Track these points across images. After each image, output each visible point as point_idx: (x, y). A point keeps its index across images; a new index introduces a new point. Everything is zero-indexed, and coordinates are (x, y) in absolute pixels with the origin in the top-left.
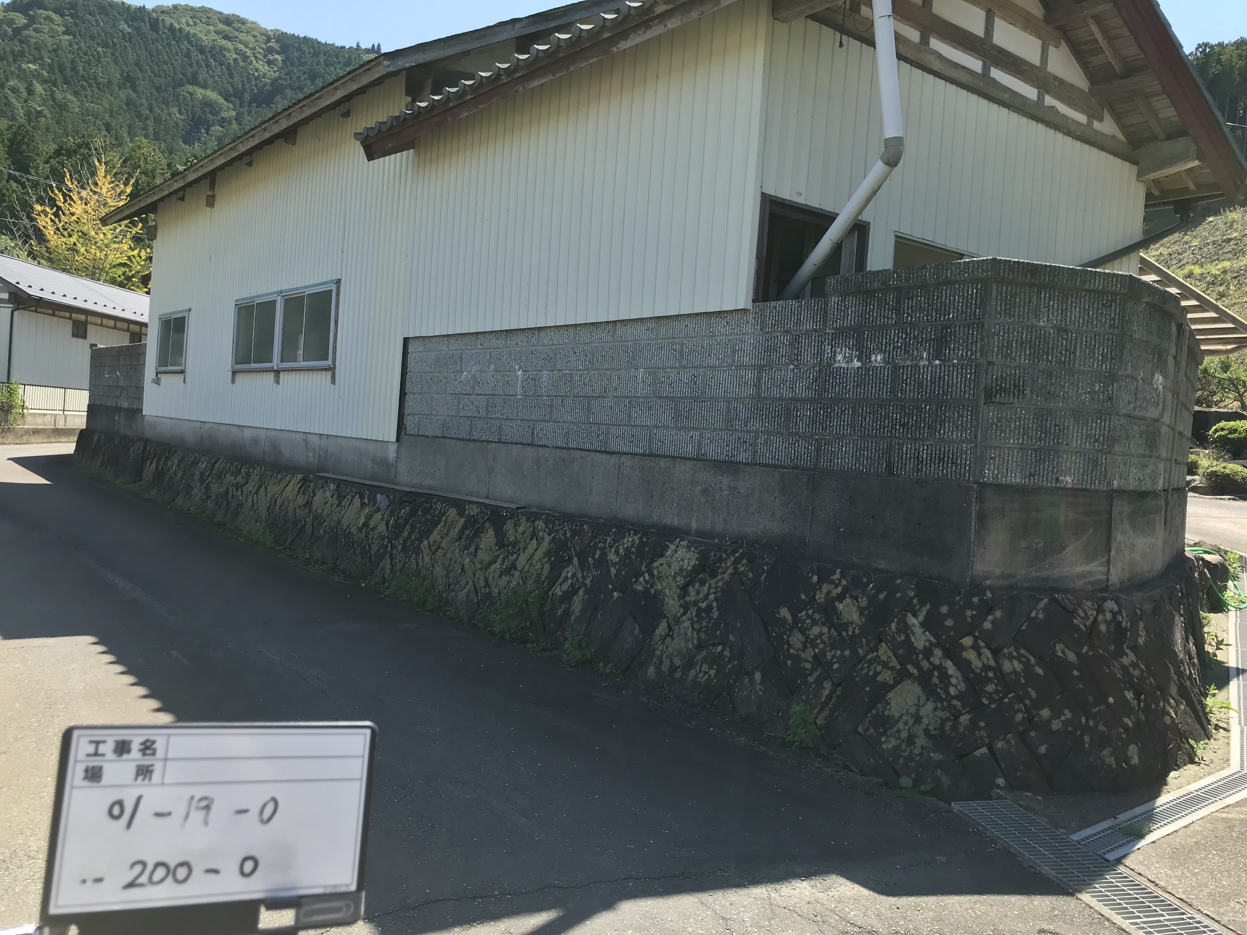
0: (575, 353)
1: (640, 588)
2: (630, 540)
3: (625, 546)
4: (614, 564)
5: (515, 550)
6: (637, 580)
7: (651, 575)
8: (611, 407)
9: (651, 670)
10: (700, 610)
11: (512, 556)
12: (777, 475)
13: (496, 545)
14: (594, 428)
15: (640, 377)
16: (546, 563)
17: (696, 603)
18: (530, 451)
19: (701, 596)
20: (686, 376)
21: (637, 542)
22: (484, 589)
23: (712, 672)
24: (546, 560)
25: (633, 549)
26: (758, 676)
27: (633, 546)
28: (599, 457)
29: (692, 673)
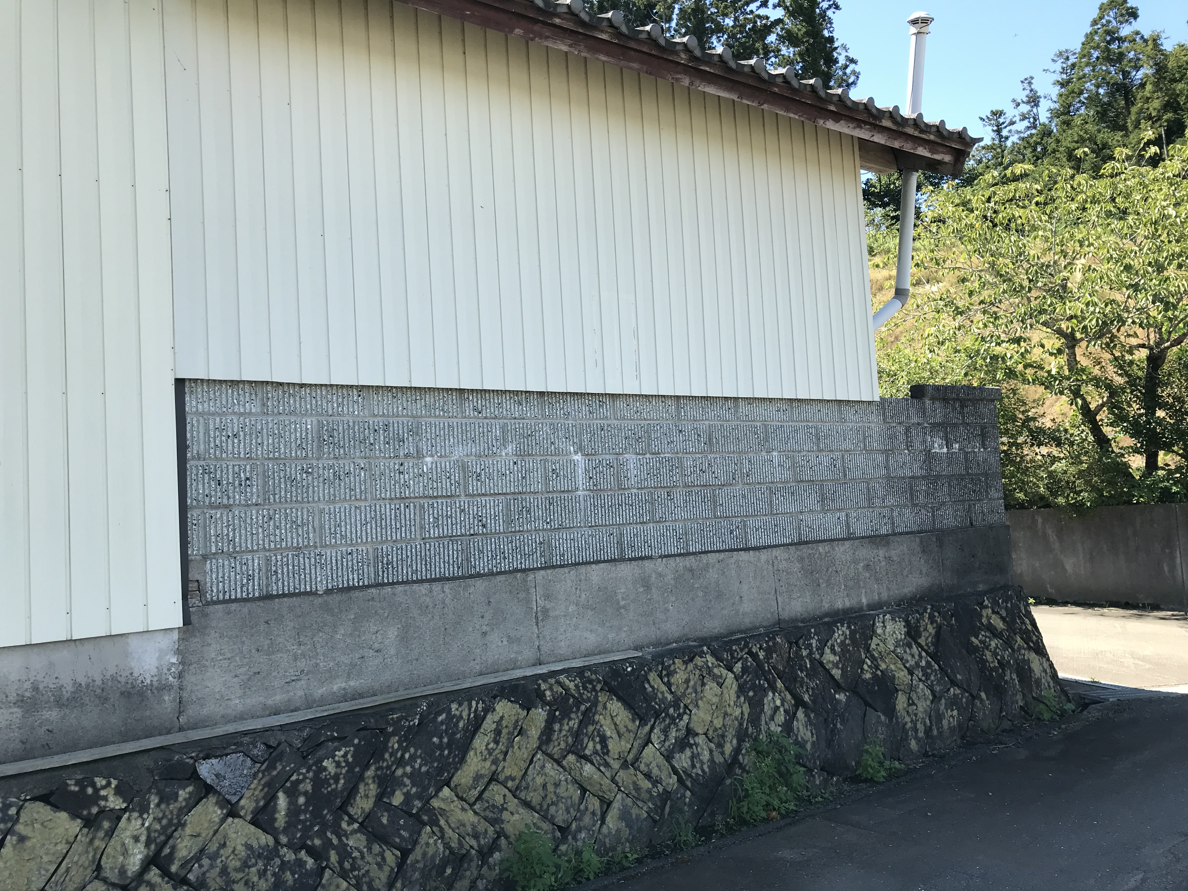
0: (681, 431)
1: (868, 676)
2: (841, 633)
3: (839, 641)
4: (836, 665)
5: (681, 711)
6: (862, 669)
7: (873, 658)
8: (744, 496)
9: (913, 744)
10: (923, 669)
11: (681, 719)
12: (918, 539)
13: (633, 721)
14: (724, 523)
15: (776, 461)
16: (744, 703)
17: (917, 664)
18: (625, 570)
19: (917, 657)
20: (825, 460)
21: (848, 633)
22: (655, 790)
23: (955, 713)
24: (742, 699)
25: (847, 642)
26: (983, 695)
27: (846, 638)
28: (744, 556)
29: (945, 722)
